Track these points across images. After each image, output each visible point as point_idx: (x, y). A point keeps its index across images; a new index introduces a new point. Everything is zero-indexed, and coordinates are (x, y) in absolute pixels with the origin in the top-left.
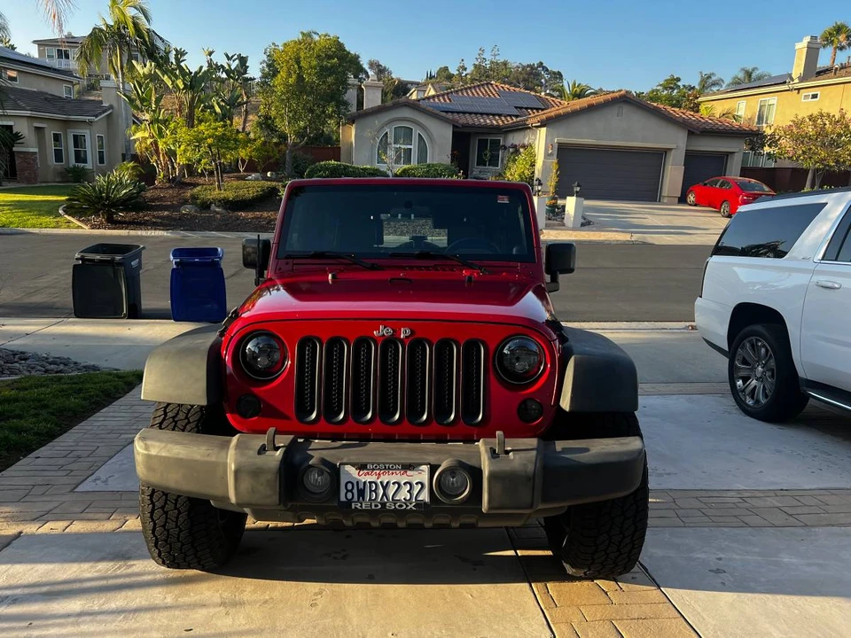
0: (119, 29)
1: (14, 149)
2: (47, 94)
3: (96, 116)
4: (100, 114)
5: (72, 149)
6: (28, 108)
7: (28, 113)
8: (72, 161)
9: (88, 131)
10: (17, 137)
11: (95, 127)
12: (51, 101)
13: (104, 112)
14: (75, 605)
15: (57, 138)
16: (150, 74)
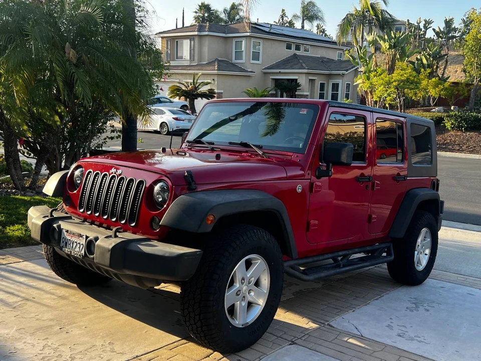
0: (363, 12)
1: (296, 93)
2: (325, 58)
3: (347, 70)
4: (350, 69)
5: (330, 92)
6: (306, 68)
7: (306, 71)
8: (330, 99)
9: (341, 81)
10: (299, 85)
11: (345, 78)
12: (325, 62)
13: (352, 68)
14: (22, 279)
15: (322, 86)
16: (373, 41)
